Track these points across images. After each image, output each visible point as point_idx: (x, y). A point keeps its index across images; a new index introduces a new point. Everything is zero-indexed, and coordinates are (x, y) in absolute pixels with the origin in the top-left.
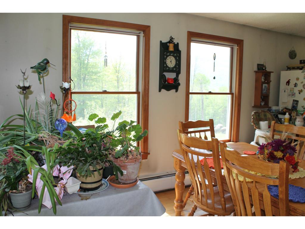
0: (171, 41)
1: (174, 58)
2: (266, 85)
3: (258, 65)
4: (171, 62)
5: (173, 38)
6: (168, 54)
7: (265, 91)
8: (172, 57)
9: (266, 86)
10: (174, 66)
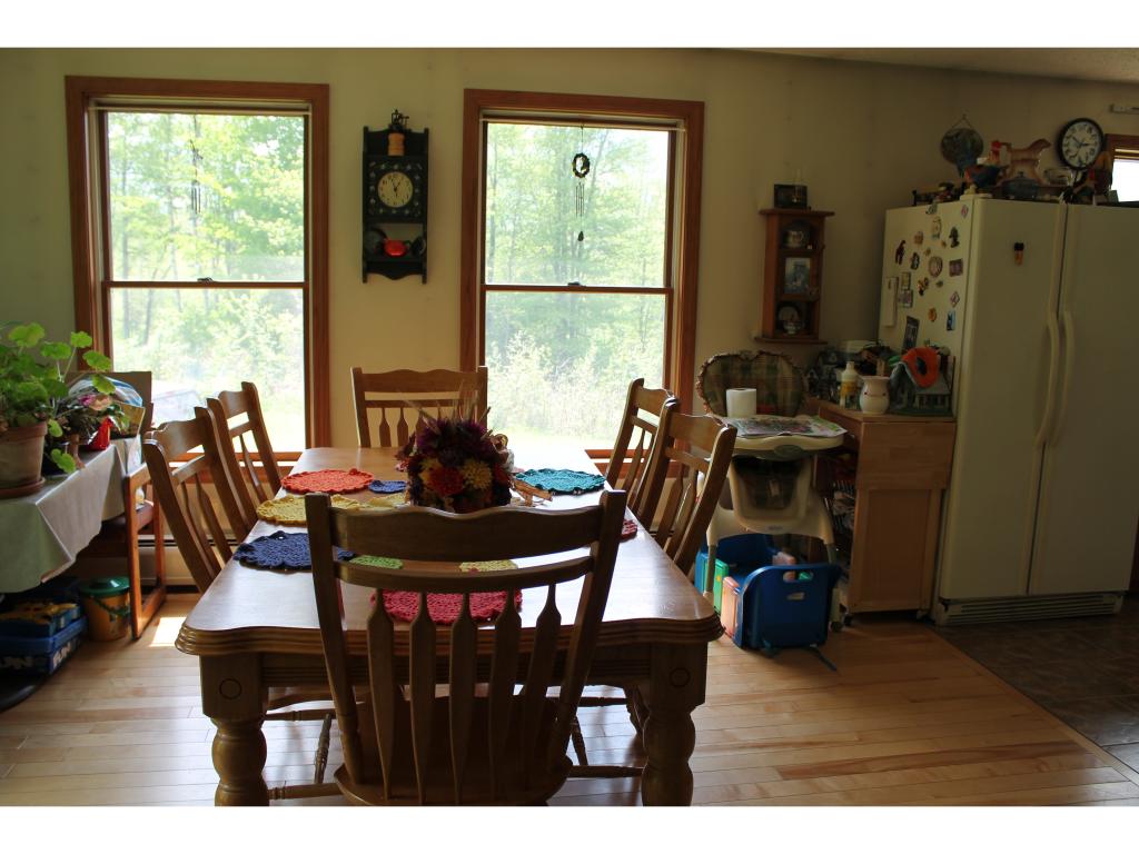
0: (397, 125)
1: (406, 179)
2: (807, 262)
3: (778, 189)
4: (395, 190)
5: (405, 115)
6: (383, 167)
7: (799, 283)
8: (400, 175)
9: (803, 266)
10: (406, 201)
